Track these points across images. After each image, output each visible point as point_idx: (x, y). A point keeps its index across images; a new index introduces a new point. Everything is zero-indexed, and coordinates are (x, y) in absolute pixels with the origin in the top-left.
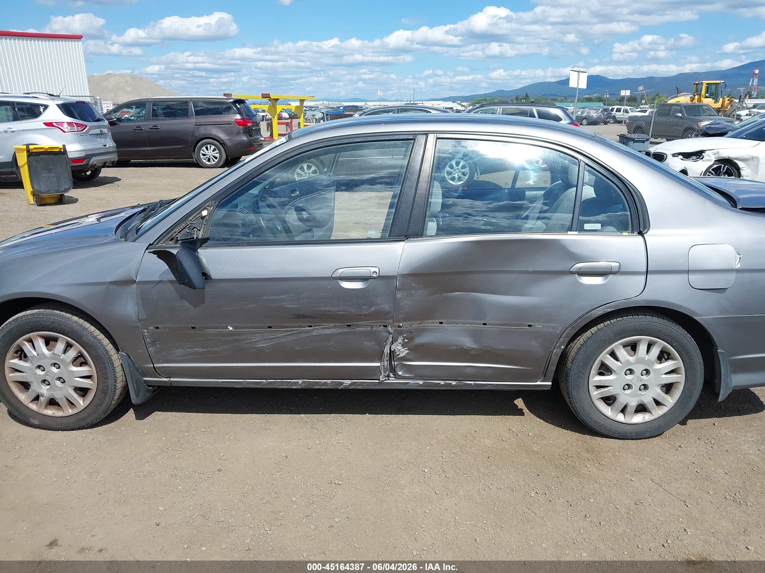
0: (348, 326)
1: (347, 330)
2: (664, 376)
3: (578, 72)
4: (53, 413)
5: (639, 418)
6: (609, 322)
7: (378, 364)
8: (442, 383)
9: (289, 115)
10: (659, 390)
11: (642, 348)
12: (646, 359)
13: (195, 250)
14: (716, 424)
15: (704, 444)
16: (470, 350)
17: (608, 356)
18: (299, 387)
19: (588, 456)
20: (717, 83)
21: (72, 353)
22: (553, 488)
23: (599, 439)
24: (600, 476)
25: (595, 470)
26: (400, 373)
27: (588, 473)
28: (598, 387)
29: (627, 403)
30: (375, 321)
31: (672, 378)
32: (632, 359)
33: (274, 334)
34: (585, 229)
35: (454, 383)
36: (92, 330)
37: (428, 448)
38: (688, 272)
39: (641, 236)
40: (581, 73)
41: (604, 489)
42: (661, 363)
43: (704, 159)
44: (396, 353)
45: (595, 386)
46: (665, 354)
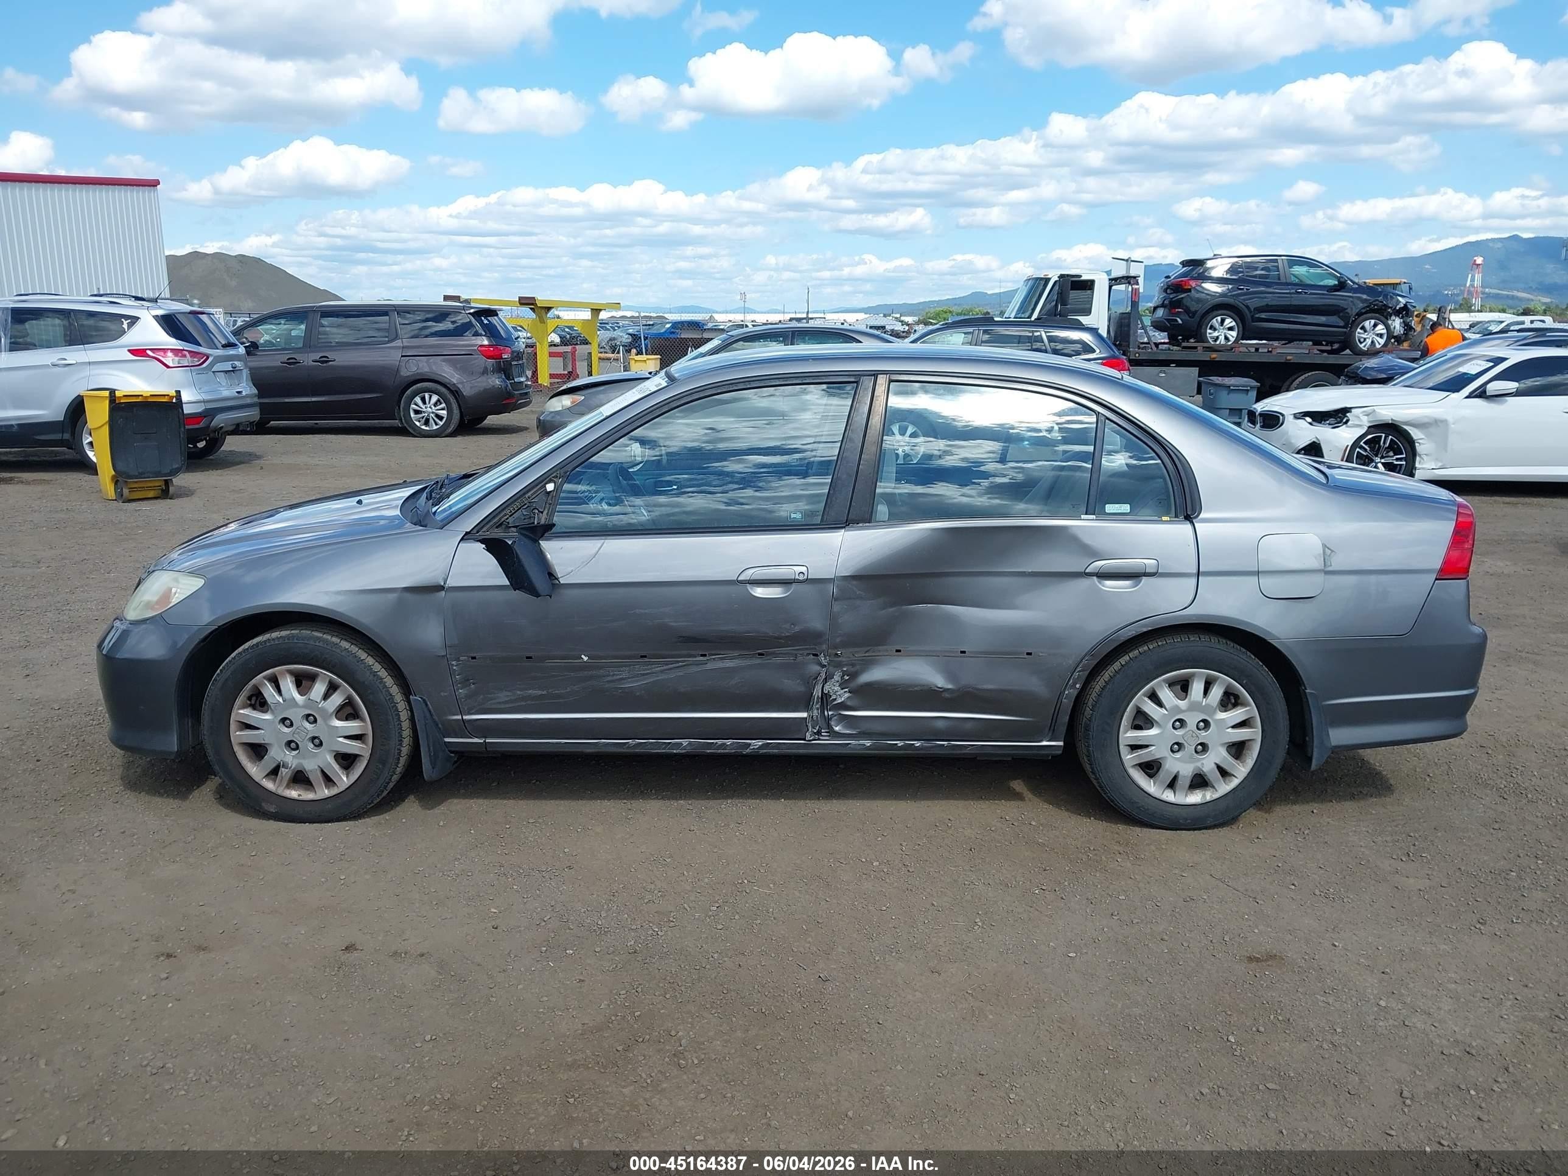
0: (760, 654)
1: (757, 661)
2: (1230, 730)
3: (1127, 260)
4: (299, 795)
5: (1196, 798)
6: (1146, 648)
7: (805, 715)
8: (900, 743)
9: (560, 337)
10: (1223, 752)
11: (1197, 687)
12: (1204, 704)
13: (536, 541)
14: (1315, 811)
15: (1294, 835)
16: (941, 692)
17: (1146, 699)
18: (684, 751)
19: (1121, 849)
20: (1394, 284)
21: (337, 699)
22: (1066, 883)
23: (1138, 829)
24: (1137, 872)
25: (1129, 865)
26: (837, 729)
27: (1119, 868)
28: (1134, 748)
29: (1178, 772)
30: (801, 647)
31: (1243, 734)
32: (1183, 704)
33: (649, 667)
34: (1107, 511)
35: (917, 744)
36: (371, 663)
37: (880, 839)
38: (1258, 573)
39: (1188, 522)
40: (1132, 263)
41: (1141, 885)
42: (1226, 711)
43: (1349, 424)
44: (831, 696)
45: (1129, 745)
46: (1232, 697)
